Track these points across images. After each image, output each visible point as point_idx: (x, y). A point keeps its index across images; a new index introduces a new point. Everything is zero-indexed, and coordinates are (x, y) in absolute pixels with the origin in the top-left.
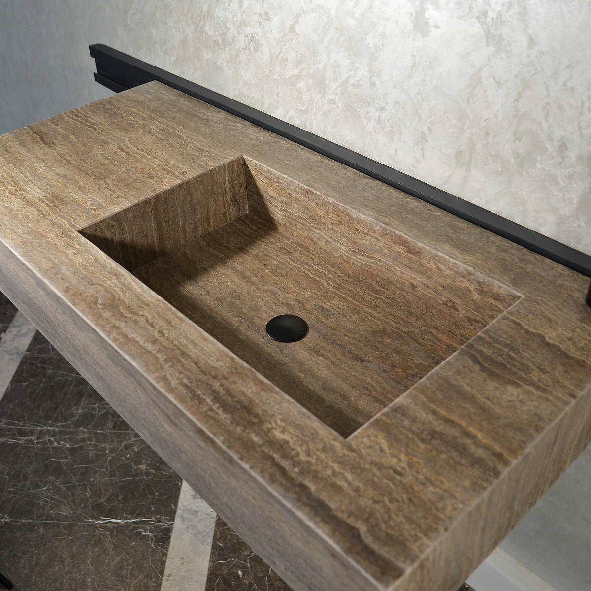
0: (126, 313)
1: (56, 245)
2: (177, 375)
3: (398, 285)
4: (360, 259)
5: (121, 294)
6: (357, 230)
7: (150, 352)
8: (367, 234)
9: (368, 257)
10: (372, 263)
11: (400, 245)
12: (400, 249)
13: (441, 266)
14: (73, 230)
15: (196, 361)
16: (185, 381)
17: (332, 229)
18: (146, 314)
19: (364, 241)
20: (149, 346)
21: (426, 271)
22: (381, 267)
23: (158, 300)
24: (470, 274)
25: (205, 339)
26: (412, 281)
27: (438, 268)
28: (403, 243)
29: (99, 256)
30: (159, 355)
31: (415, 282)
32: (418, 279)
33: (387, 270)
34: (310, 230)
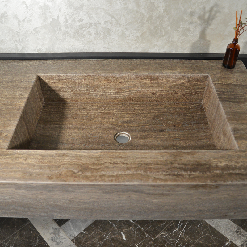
0: (97, 167)
1: (7, 163)
2: (158, 173)
3: (146, 97)
4: (122, 94)
5: (80, 161)
6: (120, 82)
7: (133, 174)
8: (126, 82)
9: (127, 92)
10: (130, 93)
11: (146, 79)
12: (147, 81)
13: (169, 79)
14: (4, 150)
15: (156, 163)
16: (164, 173)
17: (105, 88)
18: (106, 161)
19: (125, 86)
20: (128, 172)
21: (161, 84)
22: (135, 93)
23: (101, 152)
24: (183, 76)
25: (145, 153)
26: (153, 92)
27: (167, 81)
28: (148, 77)
29: (40, 153)
30: (139, 172)
31: (154, 92)
32: (156, 90)
33: (139, 93)
34: (90, 94)
